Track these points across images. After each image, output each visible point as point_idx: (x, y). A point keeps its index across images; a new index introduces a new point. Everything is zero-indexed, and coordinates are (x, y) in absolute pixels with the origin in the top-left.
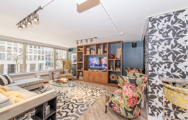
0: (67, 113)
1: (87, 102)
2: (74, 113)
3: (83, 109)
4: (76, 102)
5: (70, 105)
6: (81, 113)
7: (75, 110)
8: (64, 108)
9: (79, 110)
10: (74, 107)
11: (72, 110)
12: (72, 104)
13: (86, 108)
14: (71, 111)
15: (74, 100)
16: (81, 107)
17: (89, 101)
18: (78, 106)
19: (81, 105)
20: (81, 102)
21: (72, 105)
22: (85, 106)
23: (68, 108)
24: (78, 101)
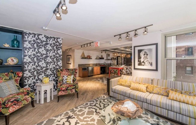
0: (104, 101)
1: (85, 108)
2: (99, 100)
3: (92, 102)
4: (96, 110)
5: (102, 107)
6: (94, 100)
7: (98, 102)
8: (107, 105)
9: (95, 102)
10: (99, 104)
11: (100, 102)
12: (100, 108)
13: (89, 103)
14: (102, 102)
15: (99, 113)
16: (93, 104)
17: (82, 108)
18: (95, 105)
19: (92, 106)
20: (91, 109)
21: (101, 106)
22: (89, 104)
23: (104, 105)
24: (94, 110)
